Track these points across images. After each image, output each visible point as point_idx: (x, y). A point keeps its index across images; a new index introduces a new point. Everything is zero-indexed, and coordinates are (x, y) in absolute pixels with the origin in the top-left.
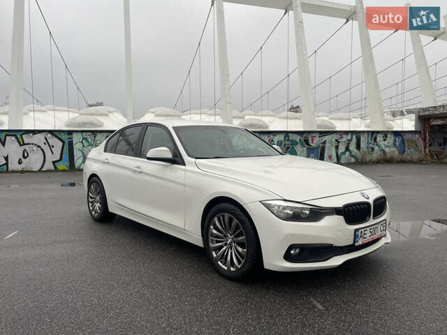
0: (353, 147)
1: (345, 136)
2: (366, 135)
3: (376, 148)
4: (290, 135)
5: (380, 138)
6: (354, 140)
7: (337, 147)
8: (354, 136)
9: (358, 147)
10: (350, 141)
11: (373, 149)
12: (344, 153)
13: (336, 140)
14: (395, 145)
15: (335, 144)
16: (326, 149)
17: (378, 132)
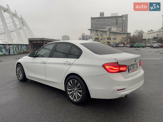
2: (20, 45)
3: (22, 49)
4: (0, 45)
5: (23, 46)
6: (17, 47)
7: (13, 49)
9: (18, 49)
10: (16, 47)
12: (15, 51)
13: (13, 47)
14: (26, 48)
15: (12, 48)
16: (11, 50)
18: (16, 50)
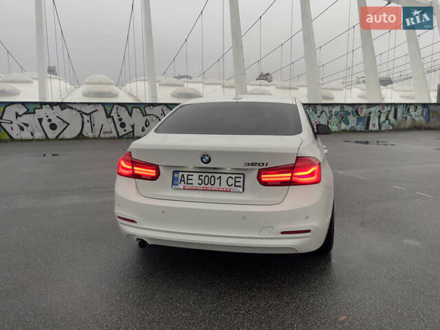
0: (391, 117)
1: (386, 107)
2: (402, 107)
3: (409, 117)
4: (345, 106)
5: (412, 109)
6: (393, 111)
7: (379, 117)
8: (393, 108)
9: (395, 117)
10: (389, 111)
11: (406, 118)
12: (384, 122)
13: (379, 111)
14: (422, 115)
15: (378, 114)
16: (371, 118)
17: (411, 104)
18: (387, 118)
